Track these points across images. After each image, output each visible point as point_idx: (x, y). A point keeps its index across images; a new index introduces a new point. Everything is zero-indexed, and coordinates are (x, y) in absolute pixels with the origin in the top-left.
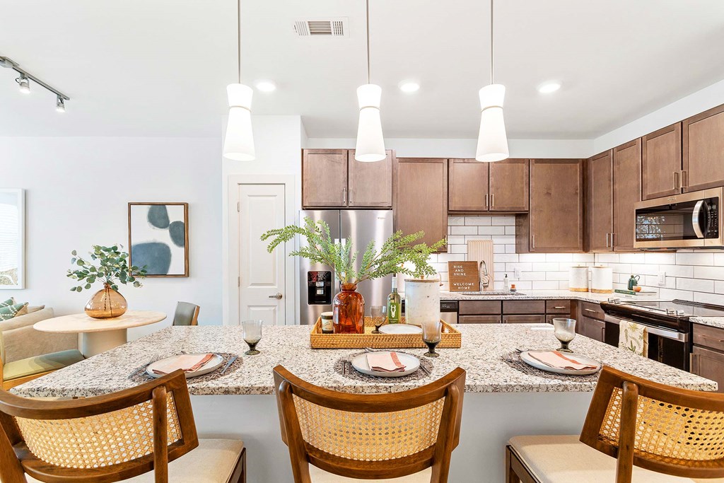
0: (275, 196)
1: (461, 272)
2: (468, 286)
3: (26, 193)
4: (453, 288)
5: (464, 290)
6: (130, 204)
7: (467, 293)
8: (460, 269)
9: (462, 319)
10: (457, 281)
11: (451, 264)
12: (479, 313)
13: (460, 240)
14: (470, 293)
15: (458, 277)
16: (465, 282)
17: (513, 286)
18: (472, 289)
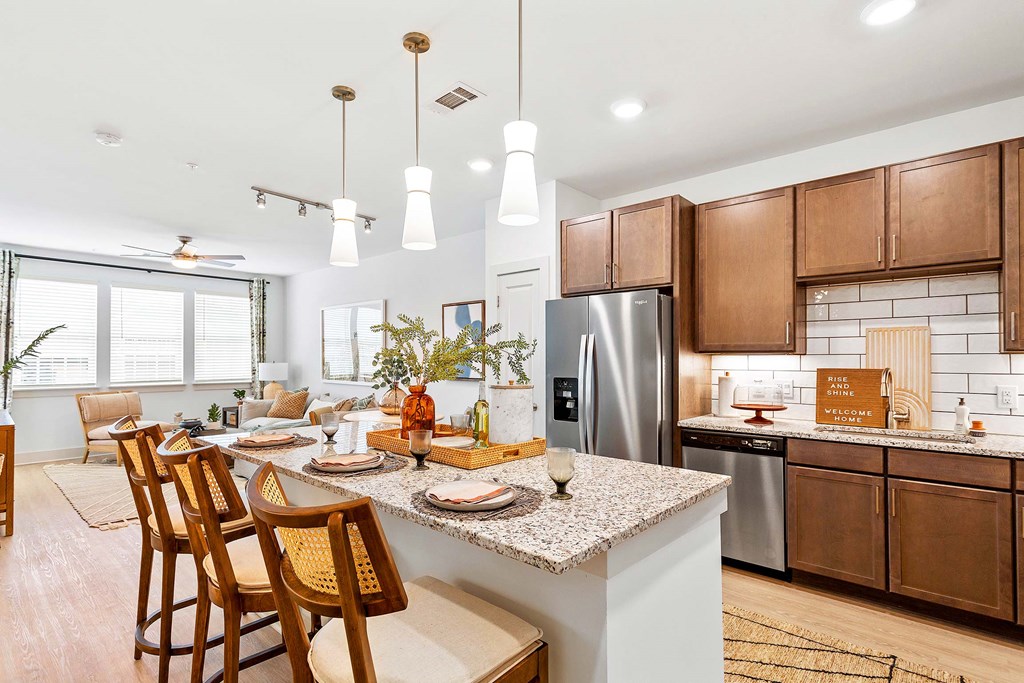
0: (531, 285)
1: (843, 389)
2: (858, 416)
3: (386, 303)
4: (821, 417)
5: (847, 423)
6: (444, 306)
7: (852, 429)
8: (843, 383)
9: (792, 470)
10: (832, 406)
11: (822, 374)
12: (829, 465)
13: (852, 329)
14: (857, 429)
15: (837, 397)
16: (851, 407)
17: (976, 424)
18: (866, 422)
